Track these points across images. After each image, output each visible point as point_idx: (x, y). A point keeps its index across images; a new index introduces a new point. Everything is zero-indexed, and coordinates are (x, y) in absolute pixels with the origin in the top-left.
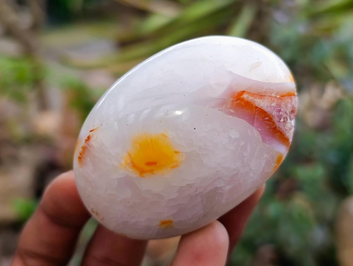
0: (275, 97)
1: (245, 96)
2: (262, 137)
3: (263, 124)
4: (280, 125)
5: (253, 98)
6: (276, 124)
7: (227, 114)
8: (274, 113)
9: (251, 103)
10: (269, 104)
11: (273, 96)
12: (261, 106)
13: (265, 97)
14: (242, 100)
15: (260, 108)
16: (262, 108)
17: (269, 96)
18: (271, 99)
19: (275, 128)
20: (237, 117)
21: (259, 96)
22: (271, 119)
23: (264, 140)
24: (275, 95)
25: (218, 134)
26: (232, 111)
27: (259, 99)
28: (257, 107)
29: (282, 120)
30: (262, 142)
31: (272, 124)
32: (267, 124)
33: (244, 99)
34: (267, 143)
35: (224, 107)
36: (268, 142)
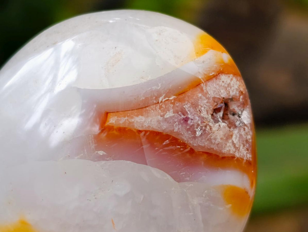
0: (167, 102)
1: (112, 120)
2: (172, 176)
3: (164, 153)
4: (199, 143)
5: (126, 118)
6: (190, 144)
7: (95, 161)
8: (177, 128)
9: (127, 128)
10: (159, 117)
11: (161, 102)
12: (147, 126)
13: (147, 108)
14: (110, 128)
15: (146, 132)
16: (151, 129)
17: (155, 104)
18: (161, 107)
19: (192, 151)
20: (113, 160)
21: (136, 111)
22: (175, 141)
23: (179, 179)
24: (164, 98)
25: (94, 197)
26: (101, 153)
27: (137, 116)
28: (140, 131)
29: (198, 133)
30: (177, 183)
31: (181, 148)
32: (172, 151)
33: (113, 127)
34: (187, 181)
35: (85, 151)
36: (188, 179)
